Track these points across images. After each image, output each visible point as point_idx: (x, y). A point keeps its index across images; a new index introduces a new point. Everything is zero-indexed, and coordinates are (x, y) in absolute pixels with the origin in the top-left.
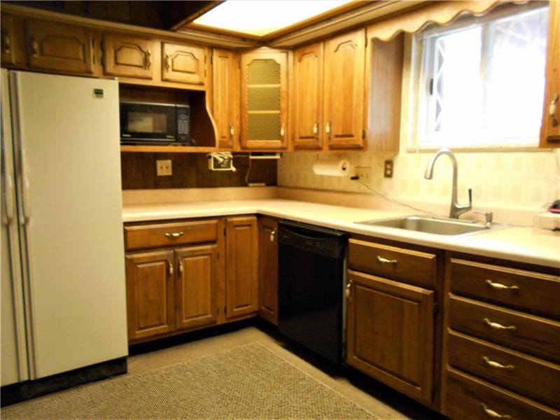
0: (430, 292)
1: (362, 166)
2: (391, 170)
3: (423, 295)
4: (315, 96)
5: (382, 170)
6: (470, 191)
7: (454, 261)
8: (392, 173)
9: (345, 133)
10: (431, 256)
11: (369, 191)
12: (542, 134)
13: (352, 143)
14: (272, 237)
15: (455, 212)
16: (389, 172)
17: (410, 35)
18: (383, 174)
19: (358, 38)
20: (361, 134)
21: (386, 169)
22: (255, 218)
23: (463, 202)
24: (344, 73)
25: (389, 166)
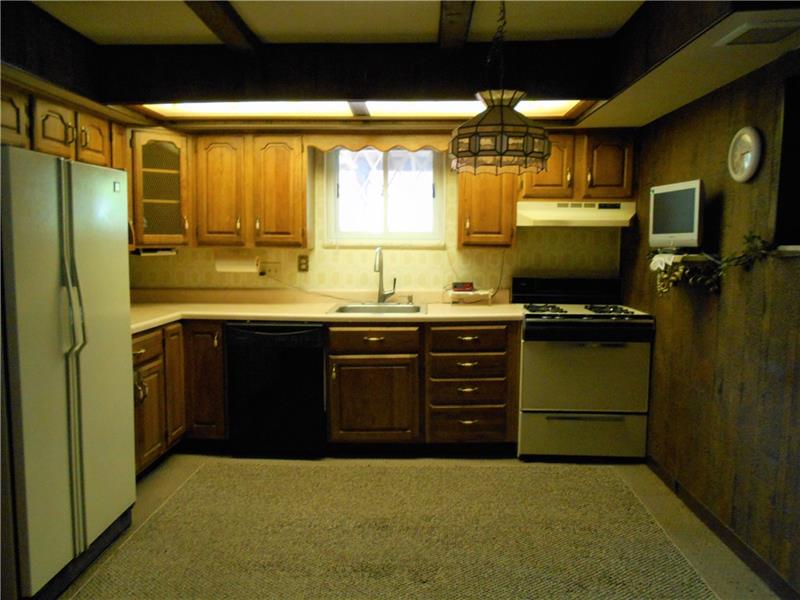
0: (415, 355)
1: (269, 260)
2: (307, 264)
3: (411, 359)
4: (234, 189)
5: (296, 264)
6: (395, 280)
7: (433, 329)
8: (307, 267)
9: (280, 230)
10: (415, 329)
11: (279, 285)
12: (459, 239)
13: (290, 240)
14: (216, 342)
15: (383, 298)
16: (304, 267)
17: (322, 152)
18: (296, 269)
19: (295, 142)
20: (300, 232)
21: (300, 265)
22: (179, 325)
23: (387, 290)
24: (276, 172)
25: (304, 261)
